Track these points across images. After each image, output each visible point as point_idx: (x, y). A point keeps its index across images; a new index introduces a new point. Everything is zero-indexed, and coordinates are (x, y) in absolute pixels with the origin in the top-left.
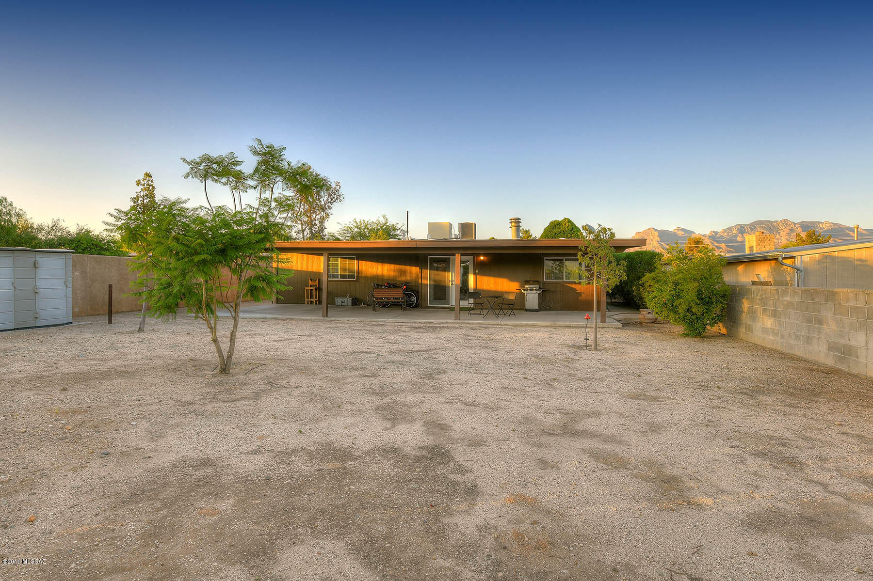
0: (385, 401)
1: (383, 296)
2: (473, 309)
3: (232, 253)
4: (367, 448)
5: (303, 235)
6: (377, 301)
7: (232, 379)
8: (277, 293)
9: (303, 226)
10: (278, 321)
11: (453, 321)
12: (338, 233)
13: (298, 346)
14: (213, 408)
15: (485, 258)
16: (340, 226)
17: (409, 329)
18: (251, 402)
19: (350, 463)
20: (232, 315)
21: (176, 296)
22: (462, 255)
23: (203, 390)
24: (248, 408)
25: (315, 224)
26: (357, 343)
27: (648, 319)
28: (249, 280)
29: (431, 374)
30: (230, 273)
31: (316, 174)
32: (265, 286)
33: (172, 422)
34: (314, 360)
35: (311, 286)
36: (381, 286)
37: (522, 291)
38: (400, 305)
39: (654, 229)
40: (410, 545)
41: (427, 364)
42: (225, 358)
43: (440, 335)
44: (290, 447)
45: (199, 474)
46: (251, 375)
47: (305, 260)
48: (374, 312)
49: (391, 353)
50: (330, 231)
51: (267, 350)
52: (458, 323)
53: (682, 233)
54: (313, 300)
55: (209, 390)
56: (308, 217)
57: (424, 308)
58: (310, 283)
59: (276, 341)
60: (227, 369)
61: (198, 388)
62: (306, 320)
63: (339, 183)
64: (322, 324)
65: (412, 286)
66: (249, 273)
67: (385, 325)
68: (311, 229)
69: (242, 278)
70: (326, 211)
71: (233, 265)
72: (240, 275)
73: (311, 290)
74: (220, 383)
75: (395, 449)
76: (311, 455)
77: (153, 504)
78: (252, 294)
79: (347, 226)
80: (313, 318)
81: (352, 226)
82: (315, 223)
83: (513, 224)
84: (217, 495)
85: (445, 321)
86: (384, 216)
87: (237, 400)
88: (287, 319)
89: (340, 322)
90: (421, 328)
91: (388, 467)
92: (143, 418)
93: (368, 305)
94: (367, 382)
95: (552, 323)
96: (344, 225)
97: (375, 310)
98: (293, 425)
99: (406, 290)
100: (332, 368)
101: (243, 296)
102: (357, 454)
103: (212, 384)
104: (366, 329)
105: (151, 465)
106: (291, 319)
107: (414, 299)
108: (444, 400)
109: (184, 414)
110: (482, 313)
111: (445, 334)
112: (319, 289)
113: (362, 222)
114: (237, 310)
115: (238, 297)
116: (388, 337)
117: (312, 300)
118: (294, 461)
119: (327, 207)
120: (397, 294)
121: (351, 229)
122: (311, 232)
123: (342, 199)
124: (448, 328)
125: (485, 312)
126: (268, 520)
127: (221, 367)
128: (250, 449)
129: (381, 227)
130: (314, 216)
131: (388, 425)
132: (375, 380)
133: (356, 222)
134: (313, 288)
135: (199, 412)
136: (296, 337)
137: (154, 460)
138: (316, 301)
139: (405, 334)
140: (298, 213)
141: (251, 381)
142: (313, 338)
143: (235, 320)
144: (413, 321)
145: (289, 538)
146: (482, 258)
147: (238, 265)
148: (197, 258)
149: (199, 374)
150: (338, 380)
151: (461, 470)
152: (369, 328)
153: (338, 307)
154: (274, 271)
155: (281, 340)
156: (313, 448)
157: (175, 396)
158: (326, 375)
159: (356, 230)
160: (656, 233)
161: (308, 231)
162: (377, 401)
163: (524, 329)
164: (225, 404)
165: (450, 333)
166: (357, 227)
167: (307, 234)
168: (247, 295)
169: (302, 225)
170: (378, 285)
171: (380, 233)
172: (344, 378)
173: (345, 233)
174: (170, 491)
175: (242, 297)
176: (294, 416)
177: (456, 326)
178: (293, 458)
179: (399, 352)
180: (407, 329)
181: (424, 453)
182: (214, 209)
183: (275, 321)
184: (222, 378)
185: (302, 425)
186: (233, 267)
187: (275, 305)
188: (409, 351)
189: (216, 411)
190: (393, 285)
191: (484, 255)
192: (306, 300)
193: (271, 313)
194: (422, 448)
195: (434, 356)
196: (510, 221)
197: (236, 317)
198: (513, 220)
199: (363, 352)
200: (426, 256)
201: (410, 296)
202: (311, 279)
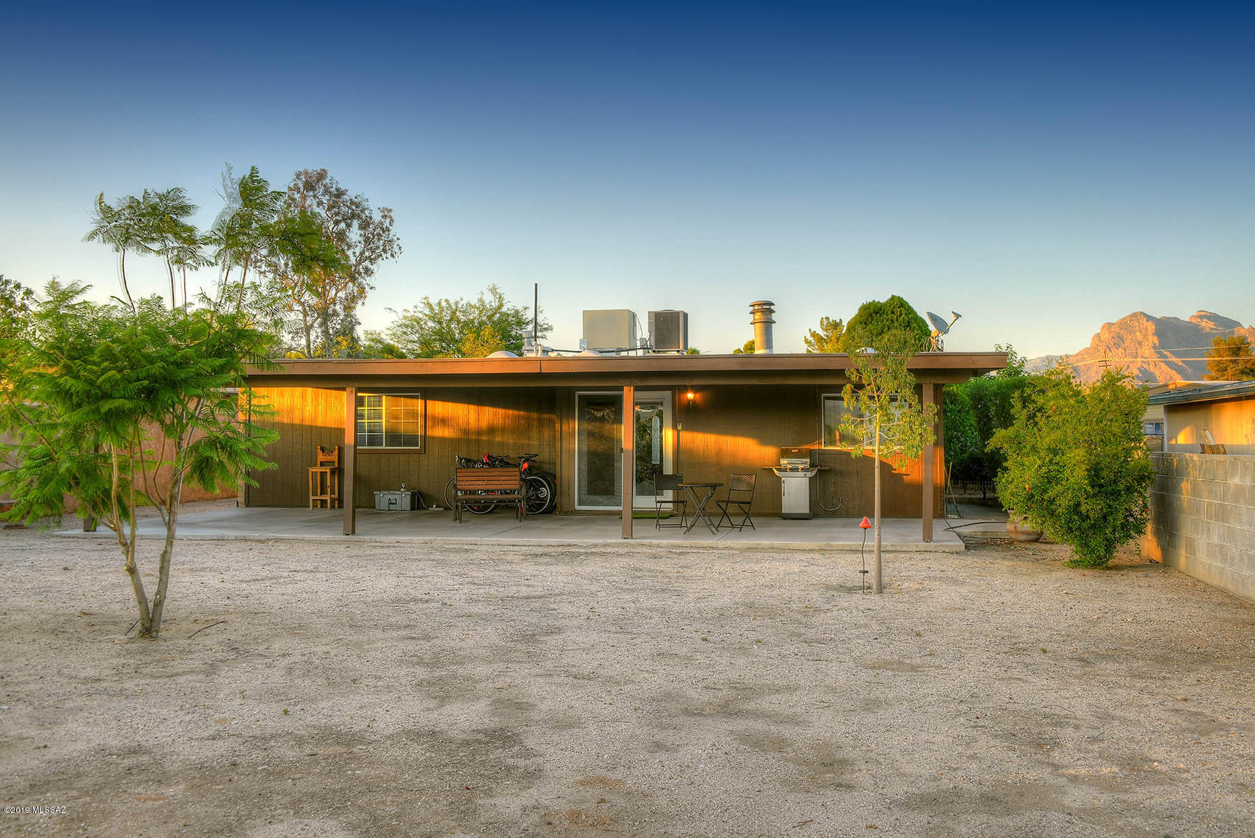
0: (436, 674)
1: (479, 487)
2: (672, 516)
3: (166, 396)
4: (391, 731)
5: (308, 341)
6: (465, 497)
7: (163, 646)
8: (248, 474)
9: (308, 318)
10: (249, 543)
11: (619, 541)
12: (390, 332)
13: (289, 591)
14: (138, 685)
15: (698, 395)
16: (393, 317)
17: (522, 557)
18: (201, 677)
19: (361, 747)
20: (164, 519)
21: (62, 481)
22: (637, 389)
23: (115, 661)
24: (198, 685)
25: (335, 313)
26: (406, 583)
27: (1023, 533)
28: (195, 448)
29: (533, 635)
30: (163, 434)
31: (337, 190)
32: (225, 460)
33: (69, 705)
34: (320, 614)
35: (322, 464)
36: (475, 462)
37: (775, 471)
38: (512, 508)
39: (1145, 315)
40: (425, 823)
41: (534, 619)
42: (151, 605)
43: (579, 569)
44: (268, 731)
45: (127, 762)
46: (199, 639)
47: (309, 399)
48: (457, 524)
49: (470, 601)
50: (370, 328)
51: (228, 598)
52: (628, 545)
53: (1211, 325)
54: (327, 497)
55: (125, 662)
56: (318, 295)
57: (567, 513)
58: (321, 457)
59: (246, 582)
60: (153, 629)
61: (105, 659)
62: (309, 542)
63: (390, 210)
64: (342, 548)
65: (543, 462)
66: (198, 433)
67: (472, 551)
68: (324, 324)
69: (184, 445)
70: (360, 280)
71: (168, 419)
72: (181, 439)
73: (321, 472)
74: (144, 651)
75: (434, 733)
76: (300, 741)
77: (67, 794)
78: (202, 478)
79: (409, 315)
80: (325, 537)
81: (420, 316)
82: (335, 311)
83: (758, 316)
84: (159, 781)
85: (601, 541)
86: (493, 290)
87: (177, 674)
88: (269, 540)
89: (381, 545)
90: (546, 555)
91: (417, 751)
92: (18, 700)
93: (445, 509)
94: (411, 646)
95: (822, 544)
96: (401, 315)
97: (458, 519)
98: (274, 705)
99: (530, 471)
100: (351, 626)
101: (185, 478)
102: (373, 738)
103: (128, 652)
104: (432, 557)
105: (49, 756)
106: (277, 540)
107: (545, 492)
108: (541, 671)
109: (89, 695)
110: (684, 524)
111: (594, 567)
112: (338, 471)
113: (444, 304)
114: (173, 509)
115: (177, 482)
116: (474, 574)
117: (323, 497)
118: (274, 747)
119: (362, 270)
120: (507, 482)
121: (418, 323)
122: (326, 332)
123: (396, 249)
124: (603, 554)
125: (690, 521)
126: (236, 803)
127: (143, 625)
128: (205, 734)
129: (490, 317)
130: (333, 292)
131: (432, 704)
132: (426, 645)
133: (430, 306)
134: (327, 470)
135: (113, 691)
136: (285, 574)
137: (54, 749)
138: (333, 501)
139: (509, 567)
140: (296, 285)
141: (200, 646)
142: (319, 575)
143: (169, 529)
144: (534, 541)
145: (264, 818)
146: (690, 396)
147: (176, 417)
148: (106, 406)
149: (99, 638)
150: (358, 645)
151: (528, 753)
152: (438, 556)
153: (380, 513)
154: (241, 430)
155: (254, 580)
156: (303, 732)
157: (66, 671)
158: (339, 637)
159: (431, 324)
160: (1151, 327)
161: (319, 330)
162: (422, 673)
163: (759, 556)
164: (157, 681)
165: (604, 564)
166: (432, 318)
167: (317, 337)
168: (192, 477)
169: (305, 315)
170: (468, 460)
171: (486, 332)
172: (370, 642)
173: (405, 333)
174: (87, 782)
175: (183, 482)
176: (275, 695)
177: (621, 551)
178: (273, 743)
179: (488, 600)
180: (516, 557)
181: (478, 737)
182: (136, 305)
183: (243, 545)
184: (146, 643)
185: (289, 705)
186: (168, 422)
187: (243, 511)
188: (507, 597)
189: (142, 690)
190: (501, 461)
191: (696, 389)
192: (312, 498)
193: (235, 528)
194: (479, 731)
195: (552, 606)
196: (752, 308)
197: (171, 523)
198: (756, 308)
199: (415, 600)
200: (570, 392)
201: (534, 485)
202: (323, 449)
